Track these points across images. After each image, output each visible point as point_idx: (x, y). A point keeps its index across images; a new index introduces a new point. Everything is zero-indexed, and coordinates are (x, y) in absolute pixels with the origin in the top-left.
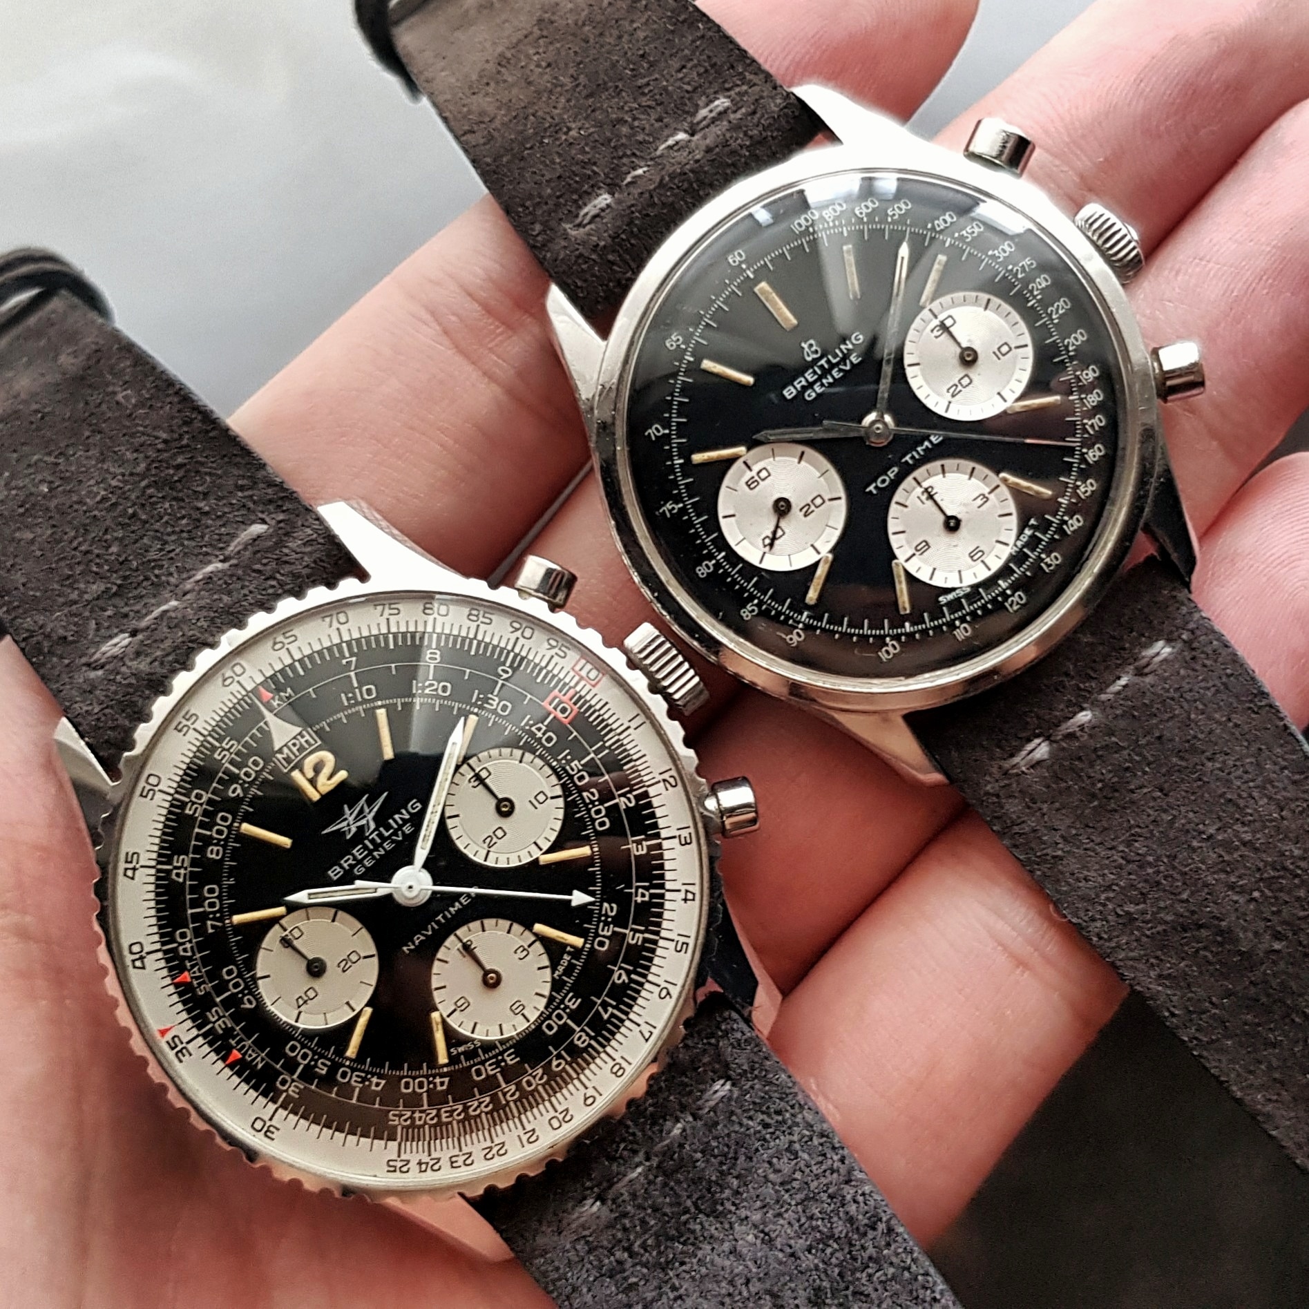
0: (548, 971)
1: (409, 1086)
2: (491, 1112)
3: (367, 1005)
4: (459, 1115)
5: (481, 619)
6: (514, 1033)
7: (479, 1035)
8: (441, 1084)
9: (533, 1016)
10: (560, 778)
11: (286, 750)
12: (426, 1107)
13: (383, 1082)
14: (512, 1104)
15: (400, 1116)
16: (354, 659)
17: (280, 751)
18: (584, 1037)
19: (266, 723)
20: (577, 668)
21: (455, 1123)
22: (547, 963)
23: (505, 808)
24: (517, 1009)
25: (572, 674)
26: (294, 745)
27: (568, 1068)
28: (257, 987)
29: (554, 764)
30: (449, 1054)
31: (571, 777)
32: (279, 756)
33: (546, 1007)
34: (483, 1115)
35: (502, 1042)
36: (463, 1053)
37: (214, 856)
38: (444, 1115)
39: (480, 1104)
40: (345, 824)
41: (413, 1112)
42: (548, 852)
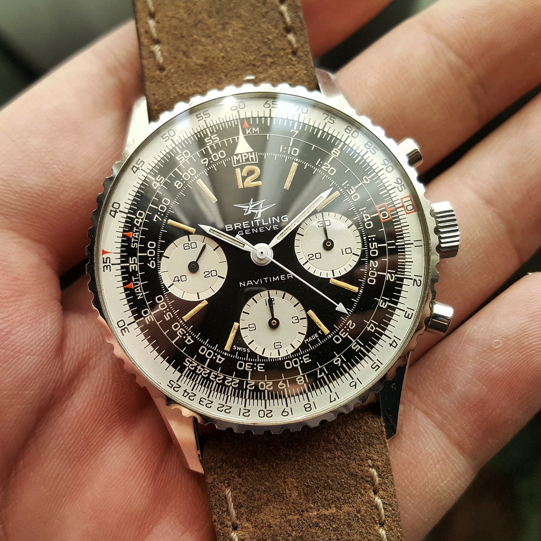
0: (304, 337)
1: (204, 351)
2: (235, 389)
3: (206, 300)
4: (219, 380)
5: (371, 149)
6: (269, 357)
7: (252, 347)
8: (220, 360)
9: (283, 354)
10: (363, 246)
11: (240, 156)
12: (205, 366)
13: (192, 341)
14: (248, 390)
15: (191, 363)
16: (297, 132)
17: (237, 155)
18: (302, 380)
19: (238, 138)
20: (404, 200)
21: (215, 382)
22: (305, 333)
23: (328, 245)
24: (278, 346)
25: (400, 201)
26: (245, 156)
27: (285, 389)
28: (160, 260)
29: (365, 238)
30: (232, 347)
31: (370, 249)
32: (235, 157)
33: (292, 354)
34: (231, 387)
35: (261, 357)
36: (238, 351)
37: (177, 186)
38: (212, 375)
39: (233, 381)
40: (247, 207)
41: (198, 365)
42: (336, 278)
